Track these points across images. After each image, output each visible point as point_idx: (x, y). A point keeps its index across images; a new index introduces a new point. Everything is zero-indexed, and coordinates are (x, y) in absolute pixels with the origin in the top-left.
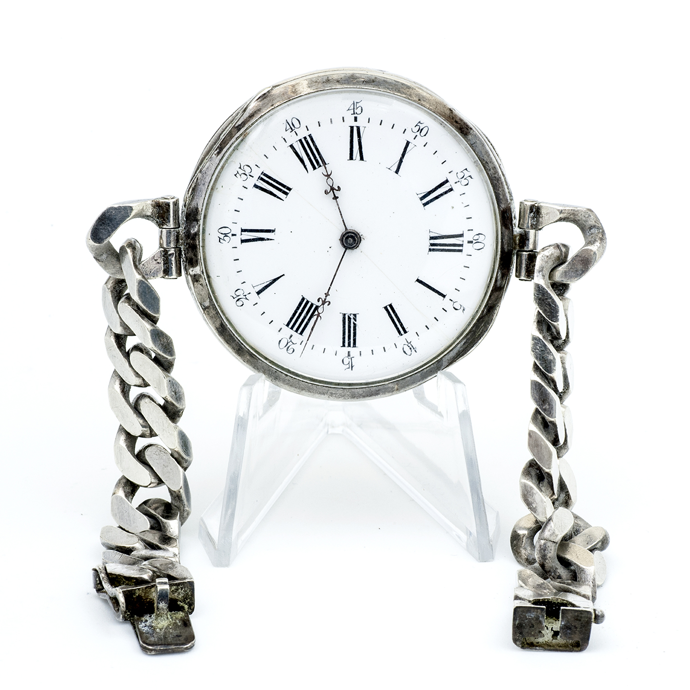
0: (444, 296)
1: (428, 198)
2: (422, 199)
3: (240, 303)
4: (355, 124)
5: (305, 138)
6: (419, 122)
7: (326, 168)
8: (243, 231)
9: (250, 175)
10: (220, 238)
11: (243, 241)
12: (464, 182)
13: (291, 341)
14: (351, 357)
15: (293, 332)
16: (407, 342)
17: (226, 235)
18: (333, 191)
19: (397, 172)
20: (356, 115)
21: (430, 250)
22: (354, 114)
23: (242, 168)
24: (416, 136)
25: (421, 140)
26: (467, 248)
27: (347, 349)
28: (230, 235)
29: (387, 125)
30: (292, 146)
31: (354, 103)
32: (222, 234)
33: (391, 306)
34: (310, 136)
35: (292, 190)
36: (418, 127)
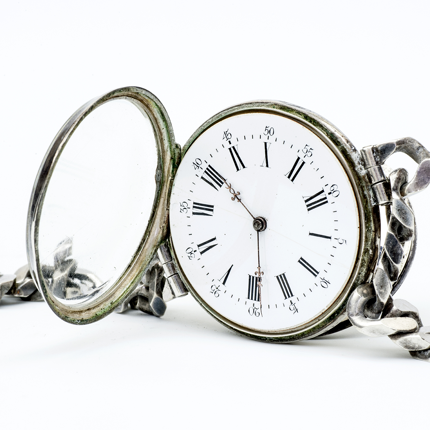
0: (330, 238)
1: (293, 175)
2: (289, 177)
3: (217, 295)
4: (231, 146)
5: (207, 169)
6: (266, 127)
7: (227, 184)
8: (199, 246)
9: (188, 208)
10: (189, 257)
11: (202, 253)
12: (309, 154)
13: (255, 308)
14: (293, 304)
15: (253, 301)
16: (322, 279)
17: (191, 253)
18: (236, 197)
19: (267, 166)
20: (229, 140)
21: (309, 210)
22: (228, 139)
23: (182, 205)
24: (268, 136)
25: (272, 138)
26: (330, 198)
27: (289, 300)
28: (193, 252)
29: (249, 137)
30: (202, 178)
31: (225, 133)
32: (189, 253)
33: (301, 258)
34: (209, 166)
35: (214, 207)
36: (267, 130)
